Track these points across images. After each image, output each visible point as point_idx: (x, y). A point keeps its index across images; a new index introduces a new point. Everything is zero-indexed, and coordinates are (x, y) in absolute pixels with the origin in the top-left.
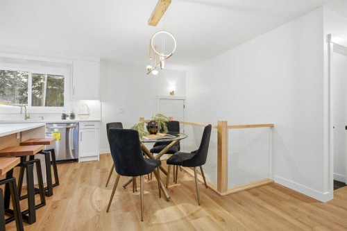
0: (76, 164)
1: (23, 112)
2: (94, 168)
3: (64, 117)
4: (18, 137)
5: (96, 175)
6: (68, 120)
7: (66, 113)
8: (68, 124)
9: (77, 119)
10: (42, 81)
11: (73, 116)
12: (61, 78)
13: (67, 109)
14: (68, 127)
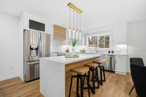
0: (114, 74)
1: (96, 50)
2: (123, 79)
3: (109, 52)
4: (93, 59)
5: (123, 84)
6: (111, 54)
7: (110, 51)
8: (111, 55)
9: (115, 53)
10: (104, 39)
11: (113, 52)
12: (108, 36)
13: (110, 49)
14: (111, 57)
